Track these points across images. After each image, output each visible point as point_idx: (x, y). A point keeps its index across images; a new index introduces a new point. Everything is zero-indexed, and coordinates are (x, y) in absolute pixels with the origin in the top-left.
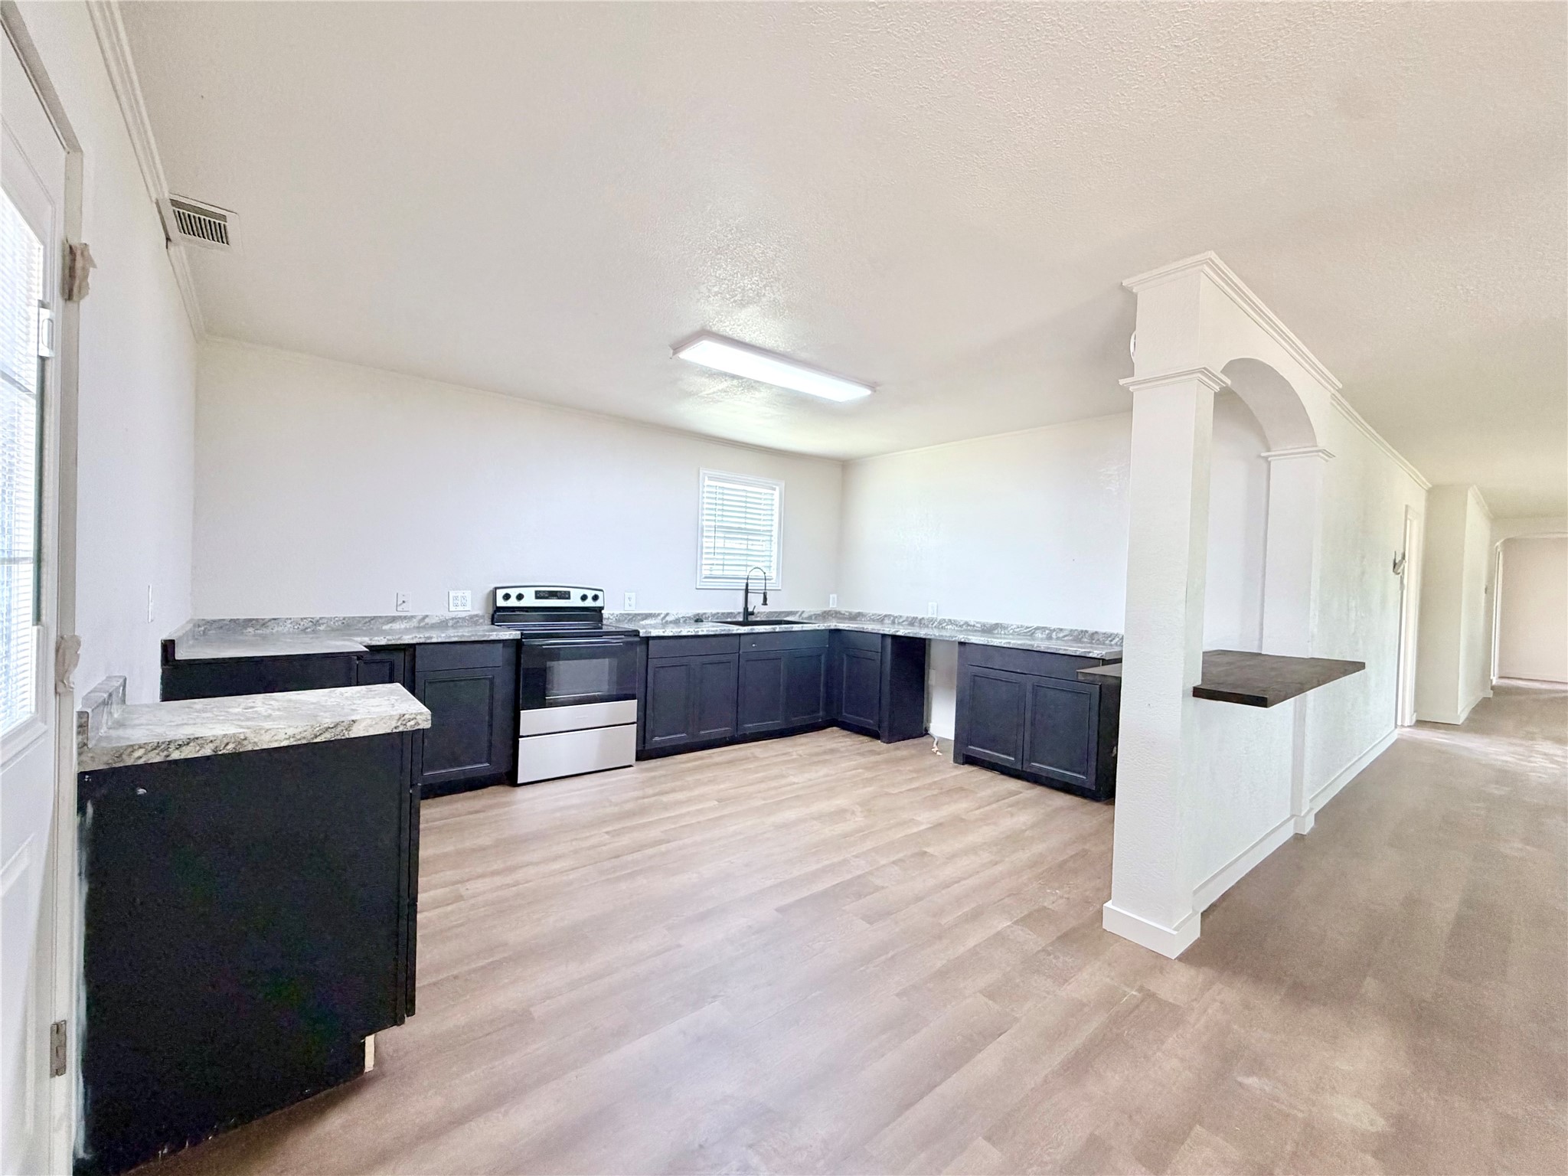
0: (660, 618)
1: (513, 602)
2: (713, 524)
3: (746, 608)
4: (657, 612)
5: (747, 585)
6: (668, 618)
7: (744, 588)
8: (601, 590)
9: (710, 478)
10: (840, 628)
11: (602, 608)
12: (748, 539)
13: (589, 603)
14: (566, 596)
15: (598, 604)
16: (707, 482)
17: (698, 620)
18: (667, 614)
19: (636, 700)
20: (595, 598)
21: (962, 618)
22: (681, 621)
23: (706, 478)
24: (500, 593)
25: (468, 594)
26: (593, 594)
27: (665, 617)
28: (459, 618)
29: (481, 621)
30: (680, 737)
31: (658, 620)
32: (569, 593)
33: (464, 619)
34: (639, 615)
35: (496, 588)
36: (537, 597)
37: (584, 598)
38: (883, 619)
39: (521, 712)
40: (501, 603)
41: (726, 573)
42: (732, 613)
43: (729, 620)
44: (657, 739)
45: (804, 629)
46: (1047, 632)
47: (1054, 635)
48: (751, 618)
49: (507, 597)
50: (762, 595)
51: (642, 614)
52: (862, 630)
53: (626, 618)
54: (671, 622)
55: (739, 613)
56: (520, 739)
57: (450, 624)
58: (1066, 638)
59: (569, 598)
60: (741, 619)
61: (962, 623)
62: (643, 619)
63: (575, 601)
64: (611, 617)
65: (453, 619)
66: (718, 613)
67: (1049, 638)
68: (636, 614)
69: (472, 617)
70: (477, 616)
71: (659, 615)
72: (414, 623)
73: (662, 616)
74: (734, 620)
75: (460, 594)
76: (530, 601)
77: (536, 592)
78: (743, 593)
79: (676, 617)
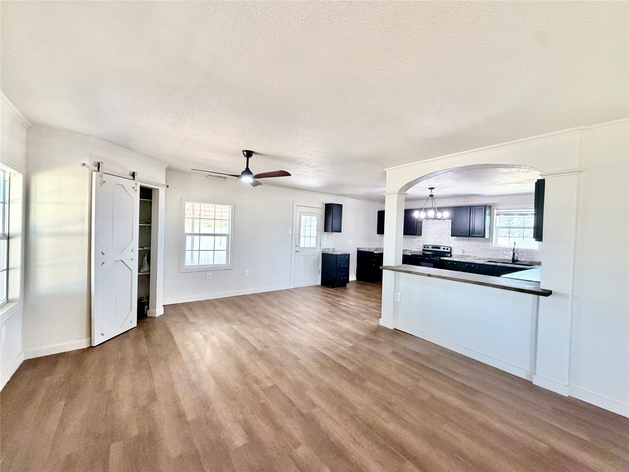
1: (426, 249)
3: (513, 258)
8: (450, 247)
11: (450, 252)
13: (446, 250)
14: (439, 248)
18: (476, 257)
20: (449, 249)
24: (423, 246)
32: (440, 247)
36: (432, 248)
37: (444, 249)
40: (423, 248)
42: (507, 259)
49: (425, 247)
51: (466, 255)
55: (510, 259)
59: (440, 249)
62: (466, 257)
63: (442, 250)
70: (421, 251)
71: (472, 256)
72: (409, 251)
73: (474, 257)
76: (430, 249)
77: (432, 247)
79: (480, 258)
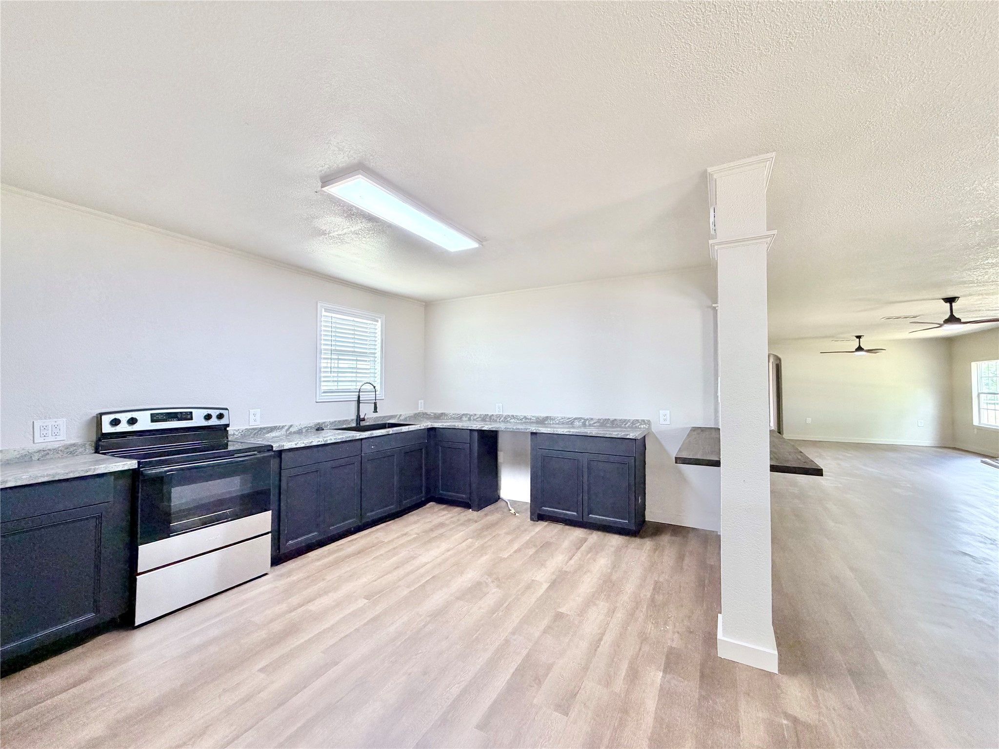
0: (284, 430)
1: (123, 427)
2: (330, 347)
3: (358, 416)
4: (282, 425)
5: (359, 397)
6: (292, 430)
7: (357, 399)
8: (226, 409)
9: (326, 310)
10: (436, 426)
11: (228, 425)
12: (357, 360)
13: (214, 422)
14: (188, 416)
15: (223, 422)
16: (324, 313)
17: (319, 429)
18: (291, 426)
19: (271, 511)
20: (220, 416)
21: (520, 413)
22: (304, 431)
23: (323, 309)
24: (106, 420)
25: (62, 422)
26: (218, 413)
27: (289, 428)
28: (49, 450)
29: (81, 450)
30: (313, 535)
31: (283, 431)
32: (191, 413)
33: (56, 450)
34: (264, 428)
35: (101, 414)
36: (153, 421)
37: (208, 417)
38: (462, 417)
39: (139, 547)
40: (107, 428)
41: (339, 388)
42: (346, 420)
43: (344, 426)
44: (290, 542)
45: (410, 430)
46: (582, 421)
47: (587, 423)
48: (363, 424)
49: (115, 422)
50: (373, 405)
51: (267, 428)
52: (454, 427)
53: (251, 433)
54: (294, 433)
55: (352, 420)
56: (137, 577)
57: (35, 457)
58: (595, 425)
59: (191, 419)
60: (354, 425)
61: (522, 417)
62: (268, 432)
63: (198, 421)
64: (237, 433)
65: (39, 451)
66: (335, 421)
67: (584, 425)
68: (261, 428)
69: (67, 447)
70: (74, 445)
71: (283, 427)
73: (286, 428)
74: (349, 426)
75: (50, 423)
76: (144, 423)
77: (153, 415)
78: (355, 404)
79: (300, 428)
